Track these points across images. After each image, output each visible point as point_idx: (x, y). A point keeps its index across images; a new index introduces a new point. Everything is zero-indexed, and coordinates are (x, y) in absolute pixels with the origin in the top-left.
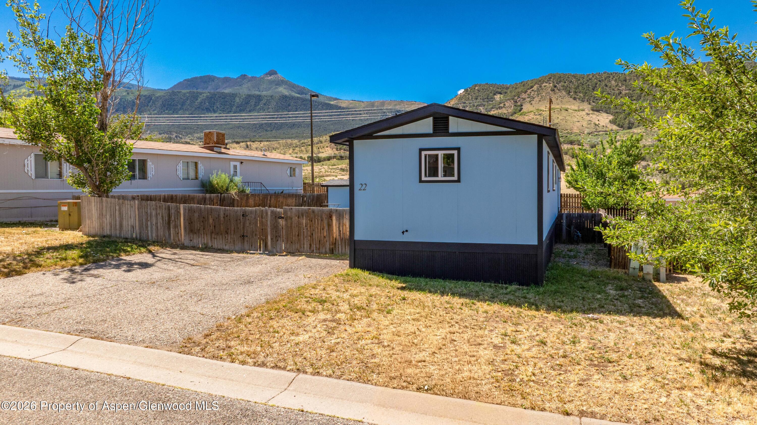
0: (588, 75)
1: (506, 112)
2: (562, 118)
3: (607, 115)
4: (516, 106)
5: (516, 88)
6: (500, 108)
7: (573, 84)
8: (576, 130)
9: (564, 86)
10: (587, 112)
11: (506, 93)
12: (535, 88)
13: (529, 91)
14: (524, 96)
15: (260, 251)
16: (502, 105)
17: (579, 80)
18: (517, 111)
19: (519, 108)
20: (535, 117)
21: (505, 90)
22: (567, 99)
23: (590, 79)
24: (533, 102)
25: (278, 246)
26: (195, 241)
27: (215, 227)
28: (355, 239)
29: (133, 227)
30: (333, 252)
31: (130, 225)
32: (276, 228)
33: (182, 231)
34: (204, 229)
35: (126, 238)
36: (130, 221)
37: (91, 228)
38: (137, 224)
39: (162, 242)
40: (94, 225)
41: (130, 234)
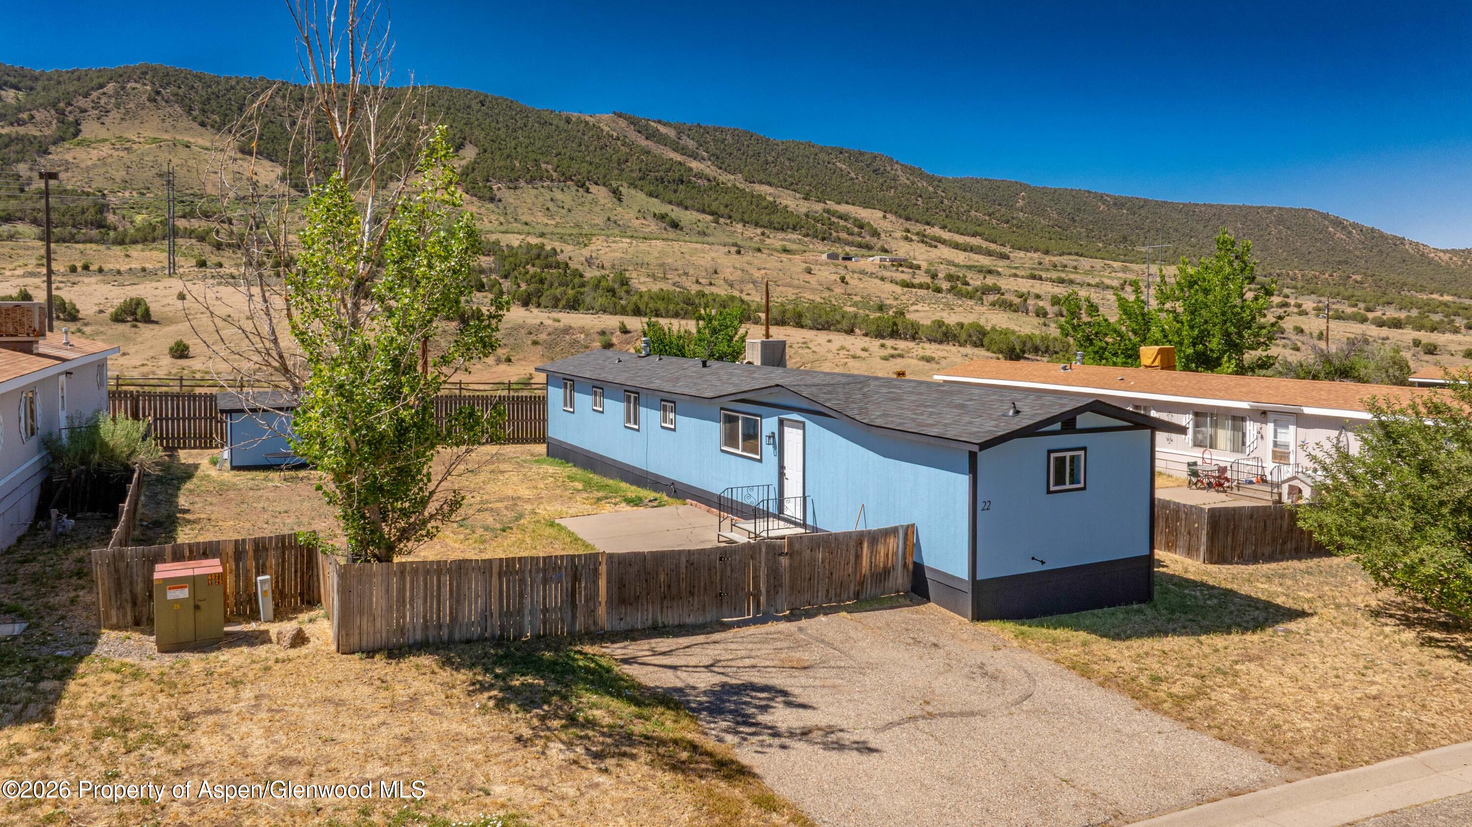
0: (228, 79)
1: (38, 134)
2: (179, 162)
3: (271, 164)
4: (63, 122)
5: (59, 83)
6: (21, 123)
7: (197, 92)
8: (210, 190)
9: (177, 94)
10: (232, 154)
11: (32, 89)
12: (110, 88)
13: (95, 94)
14: (81, 102)
15: (749, 615)
16: (25, 116)
17: (210, 86)
18: (68, 135)
19: (72, 130)
20: (115, 153)
21: (29, 83)
22: (185, 122)
23: (232, 88)
24: (107, 120)
25: (779, 601)
26: (629, 619)
27: (669, 586)
28: (979, 578)
29: (485, 615)
30: (857, 595)
31: (476, 611)
32: (774, 573)
33: (603, 604)
34: (648, 594)
35: (468, 642)
36: (476, 603)
37: (368, 633)
38: (495, 607)
39: (556, 634)
40: (378, 625)
41: (476, 631)
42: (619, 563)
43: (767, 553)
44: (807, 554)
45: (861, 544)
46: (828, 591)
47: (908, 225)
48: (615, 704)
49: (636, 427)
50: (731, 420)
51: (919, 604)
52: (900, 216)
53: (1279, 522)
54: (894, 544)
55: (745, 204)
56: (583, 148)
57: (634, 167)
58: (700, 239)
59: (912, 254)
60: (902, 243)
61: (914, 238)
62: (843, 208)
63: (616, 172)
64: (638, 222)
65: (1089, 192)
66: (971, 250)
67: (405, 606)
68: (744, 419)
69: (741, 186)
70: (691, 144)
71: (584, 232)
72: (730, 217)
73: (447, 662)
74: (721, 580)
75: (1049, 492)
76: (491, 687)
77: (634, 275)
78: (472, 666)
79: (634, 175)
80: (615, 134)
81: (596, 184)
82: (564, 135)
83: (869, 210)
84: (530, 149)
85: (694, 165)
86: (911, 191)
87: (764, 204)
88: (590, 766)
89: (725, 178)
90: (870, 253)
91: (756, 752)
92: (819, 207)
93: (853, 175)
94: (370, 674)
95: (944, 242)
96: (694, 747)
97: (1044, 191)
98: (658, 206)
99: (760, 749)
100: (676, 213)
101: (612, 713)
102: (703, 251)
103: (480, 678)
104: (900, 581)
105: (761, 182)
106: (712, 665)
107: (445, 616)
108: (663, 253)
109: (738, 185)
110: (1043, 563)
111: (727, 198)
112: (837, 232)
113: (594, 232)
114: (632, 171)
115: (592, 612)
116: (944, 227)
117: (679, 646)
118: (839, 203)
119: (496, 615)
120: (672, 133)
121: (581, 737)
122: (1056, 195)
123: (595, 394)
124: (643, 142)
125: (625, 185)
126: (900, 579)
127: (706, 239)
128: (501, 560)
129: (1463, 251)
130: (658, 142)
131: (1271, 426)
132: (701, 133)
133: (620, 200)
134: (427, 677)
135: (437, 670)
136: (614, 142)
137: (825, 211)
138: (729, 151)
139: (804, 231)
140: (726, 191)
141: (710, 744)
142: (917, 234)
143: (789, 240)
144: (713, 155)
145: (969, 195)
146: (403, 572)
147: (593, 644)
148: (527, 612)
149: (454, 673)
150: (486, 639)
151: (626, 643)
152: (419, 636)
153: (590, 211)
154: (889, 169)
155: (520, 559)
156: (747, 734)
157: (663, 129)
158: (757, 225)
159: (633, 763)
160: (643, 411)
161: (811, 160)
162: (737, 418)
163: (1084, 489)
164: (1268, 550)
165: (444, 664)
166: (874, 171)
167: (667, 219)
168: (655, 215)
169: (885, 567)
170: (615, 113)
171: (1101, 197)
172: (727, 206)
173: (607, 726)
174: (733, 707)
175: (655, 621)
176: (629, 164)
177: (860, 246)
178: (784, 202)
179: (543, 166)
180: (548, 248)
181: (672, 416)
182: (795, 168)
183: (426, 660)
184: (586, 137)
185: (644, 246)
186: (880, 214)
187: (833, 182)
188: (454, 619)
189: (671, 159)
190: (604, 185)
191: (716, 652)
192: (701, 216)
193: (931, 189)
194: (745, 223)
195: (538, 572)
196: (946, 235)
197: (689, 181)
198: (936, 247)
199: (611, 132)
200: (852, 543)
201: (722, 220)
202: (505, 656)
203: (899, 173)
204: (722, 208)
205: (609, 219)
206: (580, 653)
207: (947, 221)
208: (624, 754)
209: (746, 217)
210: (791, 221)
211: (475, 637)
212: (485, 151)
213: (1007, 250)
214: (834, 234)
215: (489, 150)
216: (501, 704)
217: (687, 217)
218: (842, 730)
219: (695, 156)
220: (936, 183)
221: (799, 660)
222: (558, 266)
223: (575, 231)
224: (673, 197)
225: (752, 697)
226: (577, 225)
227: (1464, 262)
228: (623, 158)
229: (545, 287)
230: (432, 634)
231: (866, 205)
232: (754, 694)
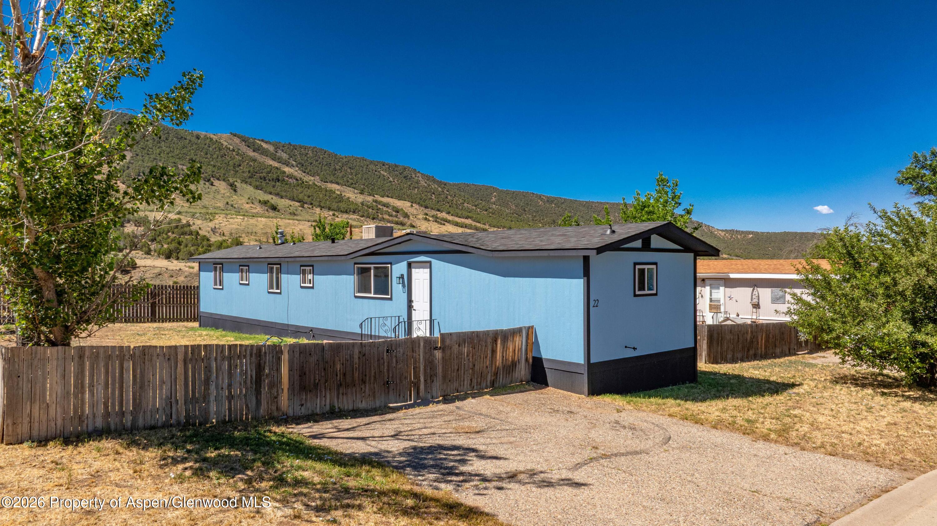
15: (411, 400)
25: (434, 389)
26: (309, 404)
27: (344, 375)
28: (591, 362)
29: (170, 401)
30: (493, 384)
31: (161, 398)
32: (430, 363)
33: (286, 391)
34: (326, 381)
35: (153, 428)
36: (161, 389)
37: (40, 422)
38: (180, 395)
39: (241, 420)
40: (52, 412)
41: (161, 418)
42: (300, 353)
43: (425, 347)
44: (455, 348)
45: (496, 341)
46: (471, 380)
47: (426, 211)
48: (319, 466)
49: (279, 291)
50: (364, 272)
51: (541, 389)
52: (422, 206)
53: (746, 335)
54: (519, 342)
55: (321, 196)
56: (209, 156)
57: (245, 170)
58: (291, 217)
59: (429, 229)
60: (423, 222)
61: (431, 219)
62: (385, 200)
63: (232, 172)
64: (248, 206)
65: (533, 194)
66: (466, 227)
67: (83, 393)
68: (376, 268)
69: (319, 184)
70: (285, 156)
71: (210, 211)
72: (312, 204)
73: (133, 443)
74: (388, 370)
75: (635, 295)
76: (184, 460)
77: (246, 240)
78: (160, 445)
79: (245, 175)
80: (231, 147)
81: (218, 179)
82: (194, 146)
83: (402, 201)
84: (170, 155)
85: (287, 169)
86: (428, 190)
87: (334, 196)
88: (314, 519)
89: (308, 179)
90: (404, 228)
91: (475, 494)
92: (370, 199)
93: (391, 179)
94: (42, 458)
95: (449, 222)
96: (416, 496)
97: (507, 192)
98: (262, 196)
99: (477, 492)
100: (274, 200)
101: (321, 473)
102: (294, 224)
103: (171, 454)
104: (523, 372)
105: (331, 182)
106: (397, 435)
107: (128, 403)
108: (265, 225)
109: (316, 183)
110: (635, 349)
111: (309, 192)
112: (382, 214)
113: (217, 212)
114: (243, 172)
115: (275, 398)
116: (448, 213)
117: (358, 424)
118: (383, 197)
119: (181, 402)
120: (271, 148)
121: (295, 495)
122: (514, 195)
123: (242, 271)
124: (251, 154)
125: (239, 181)
126: (523, 371)
127: (295, 217)
128: (186, 347)
129: (731, 231)
130: (262, 154)
131: (708, 288)
132: (291, 149)
133: (235, 191)
134: (111, 457)
135: (121, 450)
136: (231, 153)
137: (374, 201)
138: (310, 161)
139: (361, 213)
140: (309, 187)
141: (429, 492)
142: (433, 216)
143: (351, 219)
144: (300, 163)
145: (463, 193)
146: (81, 357)
147: (279, 425)
148: (212, 398)
149: (142, 452)
150: (171, 425)
151: (310, 424)
152: (99, 423)
153: (214, 198)
154: (414, 176)
155: (206, 346)
156: (459, 482)
157: (265, 145)
158: (329, 209)
159: (360, 513)
160: (284, 277)
161: (364, 169)
162: (370, 269)
163: (656, 294)
164: (739, 355)
165: (128, 445)
166: (405, 177)
167: (269, 204)
168: (260, 201)
169: (513, 361)
170: (231, 133)
171: (540, 197)
172: (309, 197)
173: (319, 484)
174: (432, 463)
175: (332, 407)
176: (241, 168)
177: (397, 223)
178: (348, 195)
179: (180, 167)
180: (184, 222)
181: (310, 277)
182: (354, 174)
183: (108, 444)
184: (211, 149)
185: (253, 221)
186: (409, 204)
187: (379, 183)
188: (137, 405)
189: (271, 165)
190: (224, 180)
191: (396, 426)
192: (292, 203)
193: (440, 189)
194: (322, 208)
195: (223, 359)
196: (450, 218)
197: (283, 180)
198: (444, 224)
199: (229, 146)
200: (489, 340)
201: (306, 206)
202: (195, 435)
203: (420, 179)
204: (306, 198)
205: (227, 203)
206: (270, 431)
207: (450, 209)
208: (348, 506)
209: (322, 204)
210: (352, 207)
211: (160, 424)
212: (137, 155)
213: (487, 227)
214: (380, 216)
215: (140, 154)
216: (200, 473)
217: (282, 203)
218: (542, 472)
219: (287, 164)
220: (443, 186)
221: (468, 427)
222: (191, 233)
223: (203, 211)
224: (272, 190)
225: (445, 455)
226: (204, 207)
227: (732, 237)
228: (237, 164)
229: (182, 247)
230: (113, 421)
231: (400, 198)
232: (445, 452)
